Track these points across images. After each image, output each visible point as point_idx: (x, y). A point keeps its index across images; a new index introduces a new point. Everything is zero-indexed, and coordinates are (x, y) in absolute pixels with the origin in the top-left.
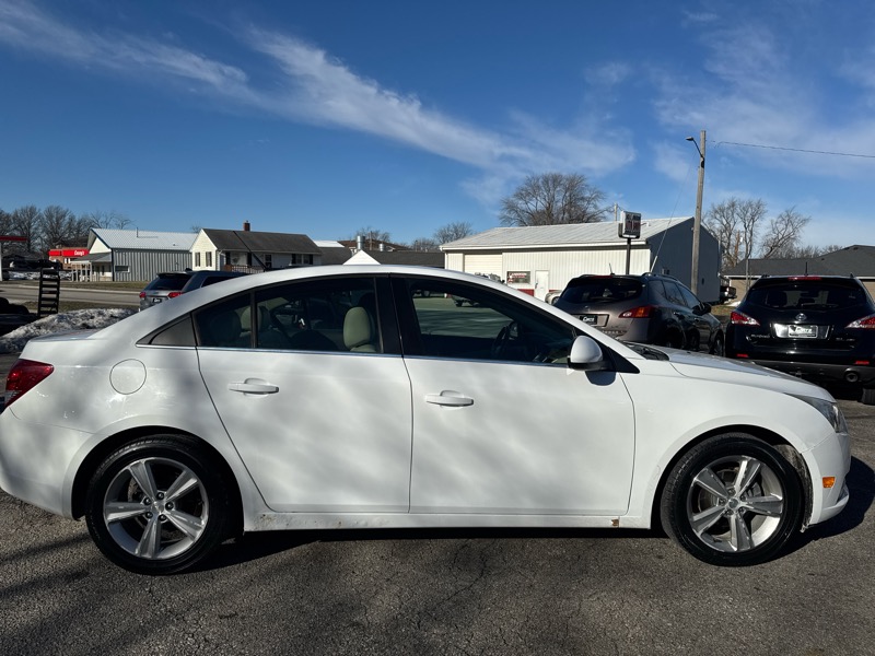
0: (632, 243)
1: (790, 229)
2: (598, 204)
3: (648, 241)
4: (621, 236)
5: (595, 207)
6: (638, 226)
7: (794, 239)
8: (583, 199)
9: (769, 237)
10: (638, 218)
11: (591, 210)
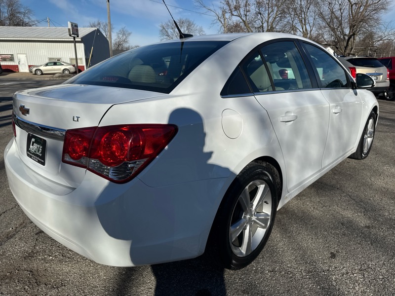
0: (76, 40)
1: (124, 37)
2: (31, 17)
3: (82, 39)
4: (70, 35)
5: (29, 18)
6: (77, 30)
7: (127, 42)
8: (19, 13)
9: (117, 41)
10: (76, 26)
11: (26, 20)
